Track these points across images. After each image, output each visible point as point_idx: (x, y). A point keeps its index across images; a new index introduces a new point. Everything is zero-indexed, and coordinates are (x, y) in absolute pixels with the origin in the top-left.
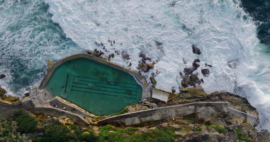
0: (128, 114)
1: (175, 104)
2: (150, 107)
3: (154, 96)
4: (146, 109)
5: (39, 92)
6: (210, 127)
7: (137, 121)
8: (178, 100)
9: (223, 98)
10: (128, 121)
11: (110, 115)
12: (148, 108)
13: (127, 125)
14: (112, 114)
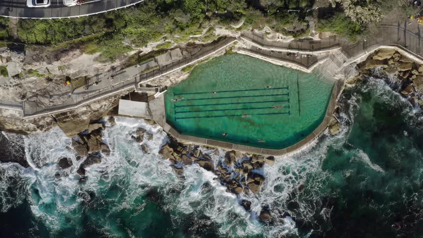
0: (180, 67)
1: (105, 99)
2: (145, 86)
3: (142, 105)
4: (152, 81)
5: (342, 74)
6: (47, 75)
7: (163, 60)
8: (102, 106)
9: (32, 123)
10: (177, 55)
11: (211, 58)
12: (149, 83)
13: (179, 49)
14: (206, 61)
